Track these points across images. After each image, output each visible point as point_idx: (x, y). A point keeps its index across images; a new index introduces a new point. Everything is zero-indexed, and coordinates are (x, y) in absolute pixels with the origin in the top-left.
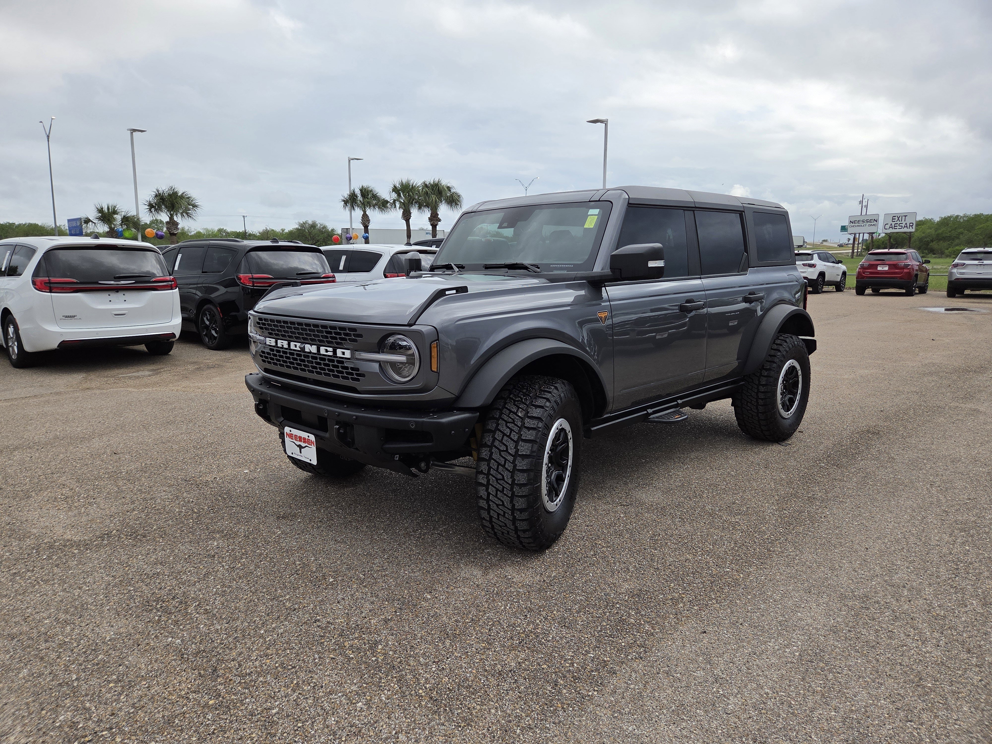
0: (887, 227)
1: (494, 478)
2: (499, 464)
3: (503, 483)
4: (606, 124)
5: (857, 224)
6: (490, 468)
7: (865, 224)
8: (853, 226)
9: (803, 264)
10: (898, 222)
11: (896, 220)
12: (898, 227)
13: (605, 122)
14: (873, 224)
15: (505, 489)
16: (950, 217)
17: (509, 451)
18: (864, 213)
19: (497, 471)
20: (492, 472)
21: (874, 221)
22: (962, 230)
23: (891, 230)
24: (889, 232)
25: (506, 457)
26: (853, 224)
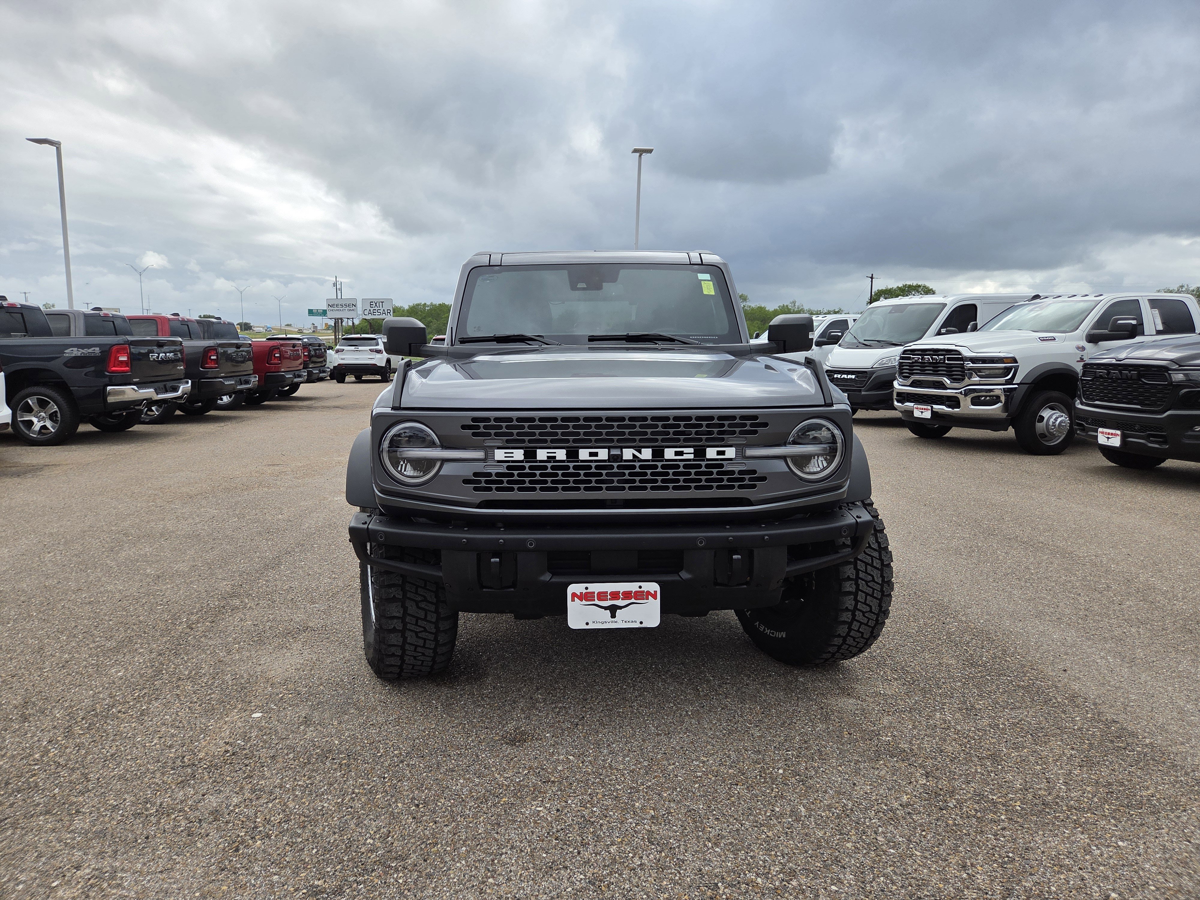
0: (366, 312)
1: (863, 582)
2: (867, 564)
3: (873, 585)
4: (57, 148)
5: (336, 308)
6: (857, 571)
7: (344, 308)
8: (332, 310)
9: (370, 350)
10: (376, 308)
11: (374, 306)
12: (377, 313)
13: (57, 145)
14: (352, 309)
15: (875, 591)
16: (418, 305)
17: (872, 546)
18: (339, 297)
19: (866, 572)
20: (861, 575)
21: (351, 305)
22: (430, 318)
23: (369, 317)
24: (369, 318)
25: (872, 554)
26: (332, 308)
